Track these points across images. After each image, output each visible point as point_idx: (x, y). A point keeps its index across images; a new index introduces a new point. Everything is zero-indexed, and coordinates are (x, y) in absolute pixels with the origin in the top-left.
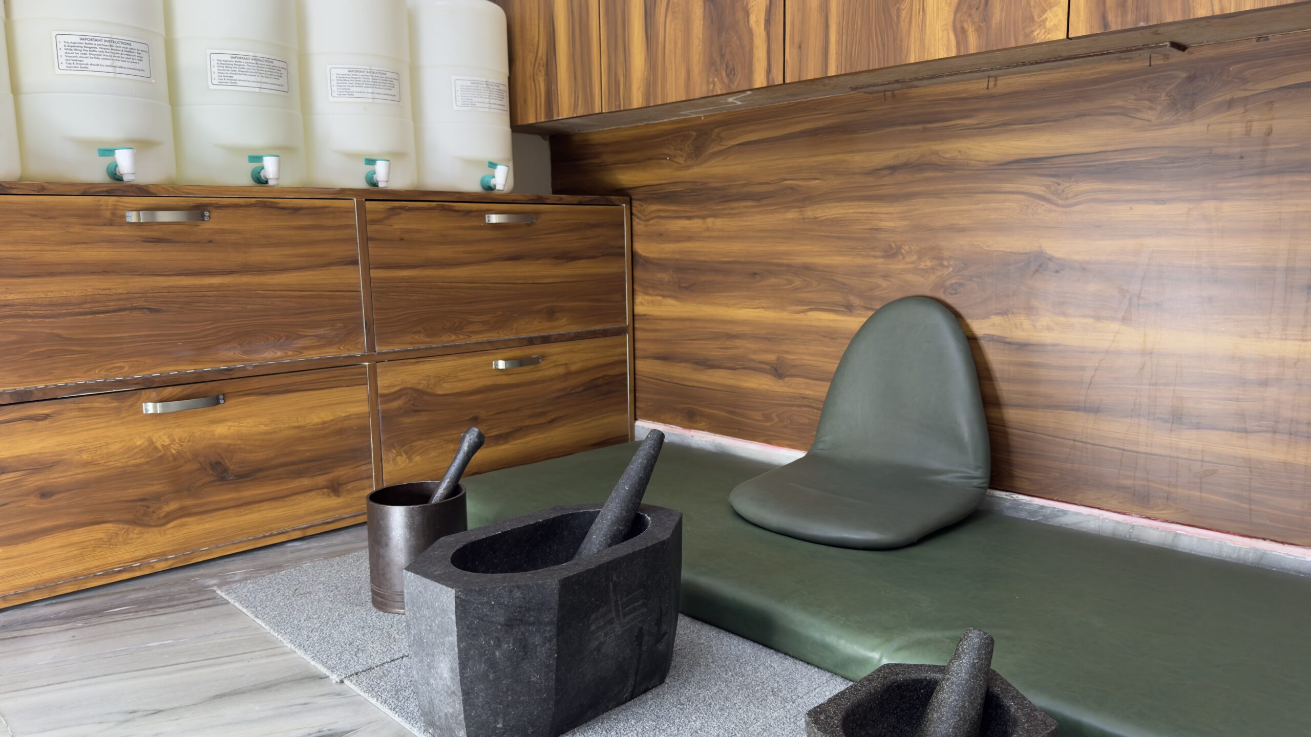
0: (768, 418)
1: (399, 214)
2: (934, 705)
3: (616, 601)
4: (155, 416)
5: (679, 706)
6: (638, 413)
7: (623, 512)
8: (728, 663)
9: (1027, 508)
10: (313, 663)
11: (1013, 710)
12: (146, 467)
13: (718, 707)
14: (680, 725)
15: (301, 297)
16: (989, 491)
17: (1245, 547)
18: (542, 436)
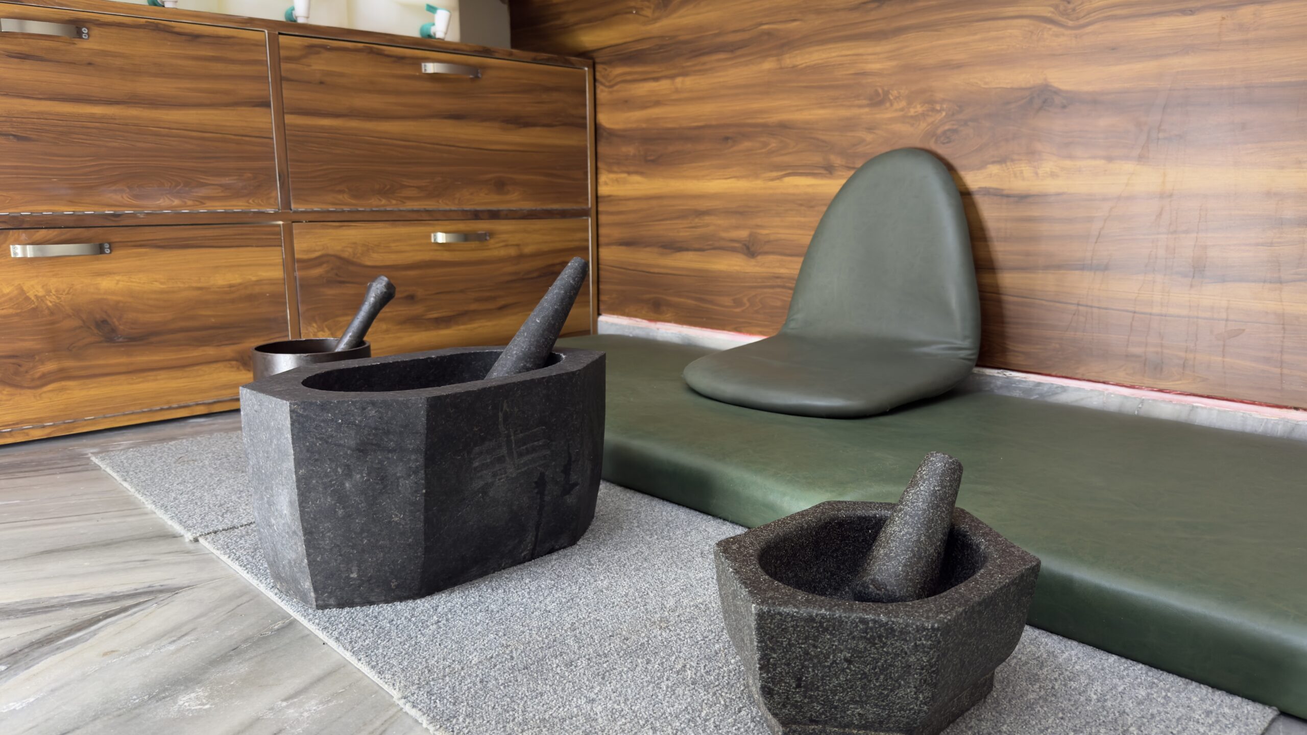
0: (738, 303)
1: (318, 53)
2: (881, 540)
3: (508, 436)
4: (25, 261)
5: (586, 566)
6: (602, 307)
7: (532, 347)
8: (655, 527)
9: (1021, 386)
10: (170, 522)
11: (983, 547)
12: (16, 319)
13: (633, 567)
14: (583, 584)
15: (203, 139)
16: (976, 370)
17: (1272, 418)
18: (489, 324)
